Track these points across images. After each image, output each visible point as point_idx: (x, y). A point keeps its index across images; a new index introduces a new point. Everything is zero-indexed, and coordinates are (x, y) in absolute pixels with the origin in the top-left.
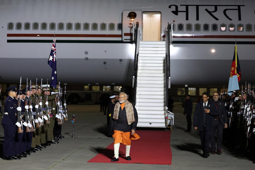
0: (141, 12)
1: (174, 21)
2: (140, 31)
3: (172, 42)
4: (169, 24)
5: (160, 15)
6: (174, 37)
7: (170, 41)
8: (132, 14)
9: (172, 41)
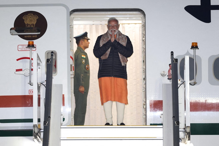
0: (64, 13)
1: (195, 46)
2: (61, 86)
3: (188, 130)
4: (175, 57)
5: (140, 22)
6: (195, 107)
7: (182, 126)
8: (30, 21)
9: (188, 124)
